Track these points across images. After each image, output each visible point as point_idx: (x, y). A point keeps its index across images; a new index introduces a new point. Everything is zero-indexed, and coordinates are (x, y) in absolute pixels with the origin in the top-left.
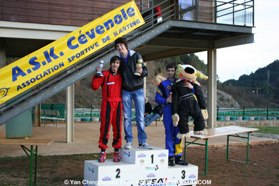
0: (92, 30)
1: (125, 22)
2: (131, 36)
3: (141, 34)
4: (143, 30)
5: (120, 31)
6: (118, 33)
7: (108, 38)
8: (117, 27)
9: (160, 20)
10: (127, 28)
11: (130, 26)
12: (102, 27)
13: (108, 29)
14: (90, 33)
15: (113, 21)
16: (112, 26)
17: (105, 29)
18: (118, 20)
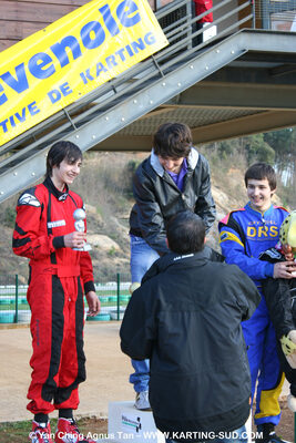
0: (19, 67)
1: (112, 44)
2: (130, 80)
3: (159, 76)
4: (163, 63)
5: (100, 69)
6: (93, 73)
7: (65, 90)
8: (90, 58)
9: (210, 33)
10: (118, 59)
11: (126, 53)
12: (47, 60)
13: (65, 63)
14: (14, 75)
15: (79, 40)
16: (77, 53)
17: (56, 62)
18: (93, 36)
